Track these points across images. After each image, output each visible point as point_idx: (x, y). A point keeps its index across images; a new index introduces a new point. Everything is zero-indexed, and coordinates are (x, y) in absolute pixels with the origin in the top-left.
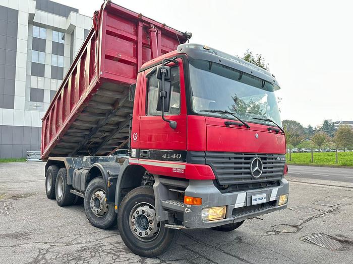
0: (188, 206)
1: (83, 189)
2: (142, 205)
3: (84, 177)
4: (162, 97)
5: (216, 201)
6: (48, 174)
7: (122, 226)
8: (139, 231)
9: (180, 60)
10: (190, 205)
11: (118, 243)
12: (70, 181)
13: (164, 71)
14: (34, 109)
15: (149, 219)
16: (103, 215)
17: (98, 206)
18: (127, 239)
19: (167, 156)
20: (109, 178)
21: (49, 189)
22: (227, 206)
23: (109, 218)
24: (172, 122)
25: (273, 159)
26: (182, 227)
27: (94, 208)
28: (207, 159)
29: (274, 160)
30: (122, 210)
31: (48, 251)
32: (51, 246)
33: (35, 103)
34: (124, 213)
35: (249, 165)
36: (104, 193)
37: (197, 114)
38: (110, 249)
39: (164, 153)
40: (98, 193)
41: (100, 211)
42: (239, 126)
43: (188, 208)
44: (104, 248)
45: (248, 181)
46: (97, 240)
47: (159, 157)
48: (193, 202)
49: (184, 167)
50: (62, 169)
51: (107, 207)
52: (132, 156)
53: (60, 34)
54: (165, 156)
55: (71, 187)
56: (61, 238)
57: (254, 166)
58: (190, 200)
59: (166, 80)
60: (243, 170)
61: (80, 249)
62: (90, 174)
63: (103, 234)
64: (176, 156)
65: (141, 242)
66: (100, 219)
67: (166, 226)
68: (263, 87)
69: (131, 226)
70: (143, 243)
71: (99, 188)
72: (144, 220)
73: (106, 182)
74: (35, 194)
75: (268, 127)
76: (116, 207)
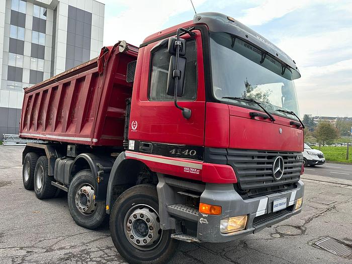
0: (204, 215)
1: (67, 182)
2: (141, 208)
3: (68, 169)
4: (175, 77)
5: (237, 210)
6: (26, 161)
7: (115, 231)
8: (136, 238)
9: (198, 32)
10: (206, 214)
11: (108, 248)
12: (52, 172)
13: (179, 43)
14: (11, 89)
15: (149, 224)
16: (90, 214)
17: (84, 203)
18: (120, 246)
19: (176, 152)
20: (99, 173)
21: (27, 178)
22: (248, 215)
23: (97, 217)
24: (186, 110)
25: (292, 157)
26: (194, 240)
27: (80, 205)
28: (229, 158)
29: (294, 159)
30: (116, 212)
31: (23, 260)
32: (28, 252)
33: (13, 83)
34: (117, 215)
35: (271, 165)
36: (92, 189)
37: (219, 102)
38: (100, 257)
39: (172, 148)
40: (84, 188)
41: (86, 209)
42: (265, 118)
43: (204, 218)
44: (92, 255)
45: (269, 184)
46: (84, 244)
47: (166, 153)
48: (211, 210)
49: (200, 167)
50: (42, 158)
51: (95, 205)
52: (130, 148)
53: (42, 9)
54: (173, 152)
55: (52, 178)
56: (40, 241)
57: (277, 166)
58: (207, 208)
59: (181, 56)
60: (265, 171)
61: (63, 256)
62: (75, 166)
63: (90, 236)
64: (189, 152)
65: (139, 251)
66: (86, 218)
67: (172, 236)
68: (282, 74)
69: (127, 232)
70: (141, 252)
71: (86, 183)
72: (143, 225)
73: (95, 177)
74: (10, 183)
75: (291, 120)
76: (107, 208)
